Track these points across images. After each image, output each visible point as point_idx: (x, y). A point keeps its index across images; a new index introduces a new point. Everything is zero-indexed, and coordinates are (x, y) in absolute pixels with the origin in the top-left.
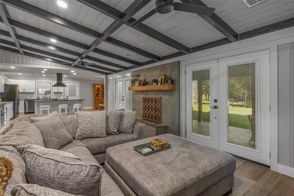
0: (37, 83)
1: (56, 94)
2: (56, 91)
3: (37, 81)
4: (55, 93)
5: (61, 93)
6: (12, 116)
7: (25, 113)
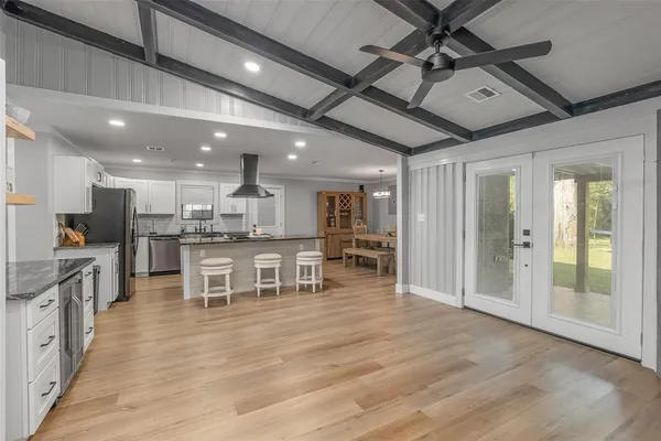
0: (179, 187)
1: (228, 220)
2: (229, 212)
3: (180, 182)
4: (224, 216)
5: (240, 216)
6: (116, 294)
7: (151, 274)
